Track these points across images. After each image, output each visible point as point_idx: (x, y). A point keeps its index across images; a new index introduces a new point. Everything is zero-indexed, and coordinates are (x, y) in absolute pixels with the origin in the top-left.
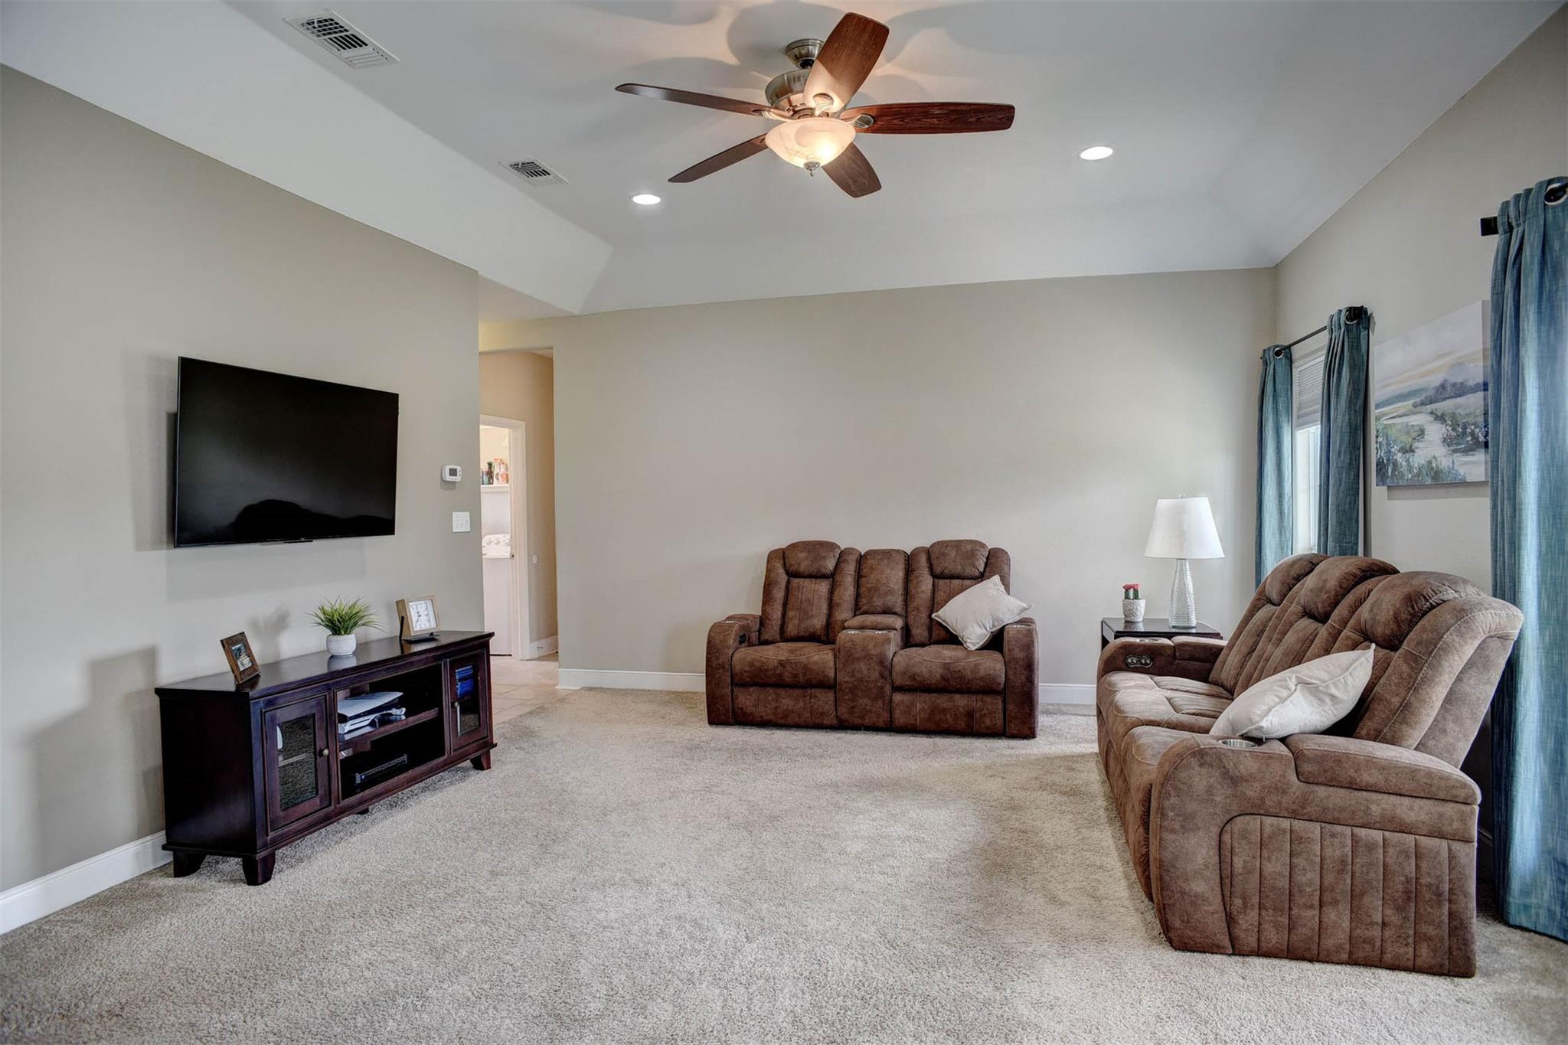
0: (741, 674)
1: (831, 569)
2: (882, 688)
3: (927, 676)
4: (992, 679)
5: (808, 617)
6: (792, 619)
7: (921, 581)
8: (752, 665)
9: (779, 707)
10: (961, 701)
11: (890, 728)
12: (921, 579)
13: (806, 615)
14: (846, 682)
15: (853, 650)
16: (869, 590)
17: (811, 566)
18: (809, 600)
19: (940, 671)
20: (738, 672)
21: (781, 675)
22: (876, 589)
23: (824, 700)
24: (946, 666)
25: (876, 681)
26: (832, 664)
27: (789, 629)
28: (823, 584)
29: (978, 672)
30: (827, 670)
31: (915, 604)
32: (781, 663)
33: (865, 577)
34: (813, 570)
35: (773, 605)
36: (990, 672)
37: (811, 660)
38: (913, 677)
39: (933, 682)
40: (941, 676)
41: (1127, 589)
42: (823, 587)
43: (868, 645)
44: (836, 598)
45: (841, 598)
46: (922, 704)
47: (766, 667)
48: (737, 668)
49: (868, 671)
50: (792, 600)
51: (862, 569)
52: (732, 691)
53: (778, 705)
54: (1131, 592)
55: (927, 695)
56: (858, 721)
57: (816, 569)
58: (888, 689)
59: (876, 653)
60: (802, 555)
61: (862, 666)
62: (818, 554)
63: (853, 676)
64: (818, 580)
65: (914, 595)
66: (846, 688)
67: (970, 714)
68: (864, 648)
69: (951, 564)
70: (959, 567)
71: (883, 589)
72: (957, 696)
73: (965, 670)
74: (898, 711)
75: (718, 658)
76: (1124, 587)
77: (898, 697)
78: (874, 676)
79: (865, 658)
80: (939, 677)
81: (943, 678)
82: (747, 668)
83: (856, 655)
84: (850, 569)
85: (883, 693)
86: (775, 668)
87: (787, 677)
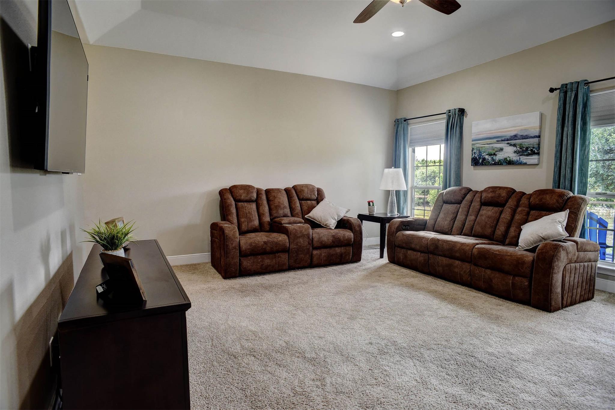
0: (246, 250)
1: (256, 197)
2: (309, 249)
3: (327, 241)
4: (349, 240)
5: (251, 221)
6: (243, 222)
7: (296, 202)
8: (251, 244)
9: (263, 264)
10: (338, 250)
11: (312, 265)
12: (296, 201)
13: (250, 220)
14: (294, 248)
15: (296, 233)
16: (276, 207)
17: (247, 196)
18: (250, 213)
19: (331, 239)
20: (244, 250)
21: (265, 249)
22: (279, 206)
23: (284, 257)
24: (333, 236)
25: (306, 246)
26: (288, 241)
27: (243, 228)
28: (253, 205)
29: (345, 237)
30: (286, 244)
31: (296, 212)
32: (265, 243)
33: (272, 201)
34: (247, 198)
35: (232, 216)
36: (349, 237)
37: (279, 240)
38: (321, 243)
39: (329, 243)
40: (332, 241)
41: (369, 203)
42: (254, 206)
43: (302, 230)
44: (261, 211)
45: (264, 211)
46: (324, 253)
47: (258, 246)
48: (243, 247)
49: (303, 242)
50: (241, 213)
51: (269, 198)
52: (240, 260)
53: (263, 263)
54: (371, 203)
55: (326, 249)
56: (297, 265)
57: (249, 198)
58: (311, 248)
59: (306, 234)
60: (241, 191)
61: (301, 240)
62: (249, 191)
63: (297, 245)
64: (251, 203)
65: (295, 208)
66: (294, 251)
67: (341, 255)
68: (301, 232)
69: (306, 194)
70: (309, 196)
71: (282, 206)
72: (337, 249)
73: (340, 237)
74: (315, 258)
75: (232, 244)
76: (368, 202)
77: (315, 252)
78: (306, 244)
79: (302, 236)
80: (331, 241)
81: (333, 242)
82: (249, 247)
83: (298, 235)
84: (264, 197)
85: (309, 251)
86: (263, 245)
87: (268, 249)
